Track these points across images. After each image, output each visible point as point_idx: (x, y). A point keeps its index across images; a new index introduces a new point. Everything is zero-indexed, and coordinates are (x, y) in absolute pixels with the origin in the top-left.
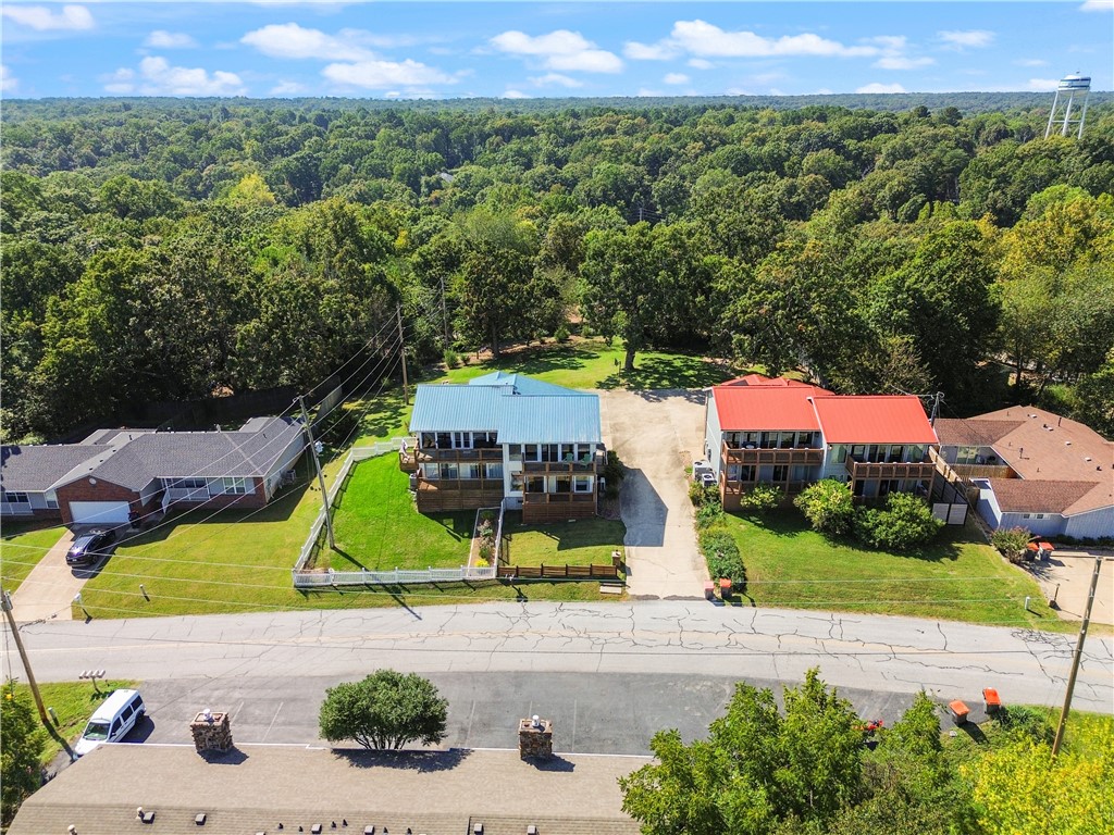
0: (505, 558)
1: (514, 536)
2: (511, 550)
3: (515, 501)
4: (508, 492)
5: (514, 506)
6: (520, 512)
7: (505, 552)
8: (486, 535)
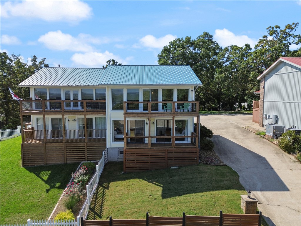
0: (97, 209)
1: (112, 184)
2: (106, 198)
3: (117, 152)
4: (110, 143)
5: (116, 157)
6: (121, 163)
7: (99, 201)
8: (79, 182)
